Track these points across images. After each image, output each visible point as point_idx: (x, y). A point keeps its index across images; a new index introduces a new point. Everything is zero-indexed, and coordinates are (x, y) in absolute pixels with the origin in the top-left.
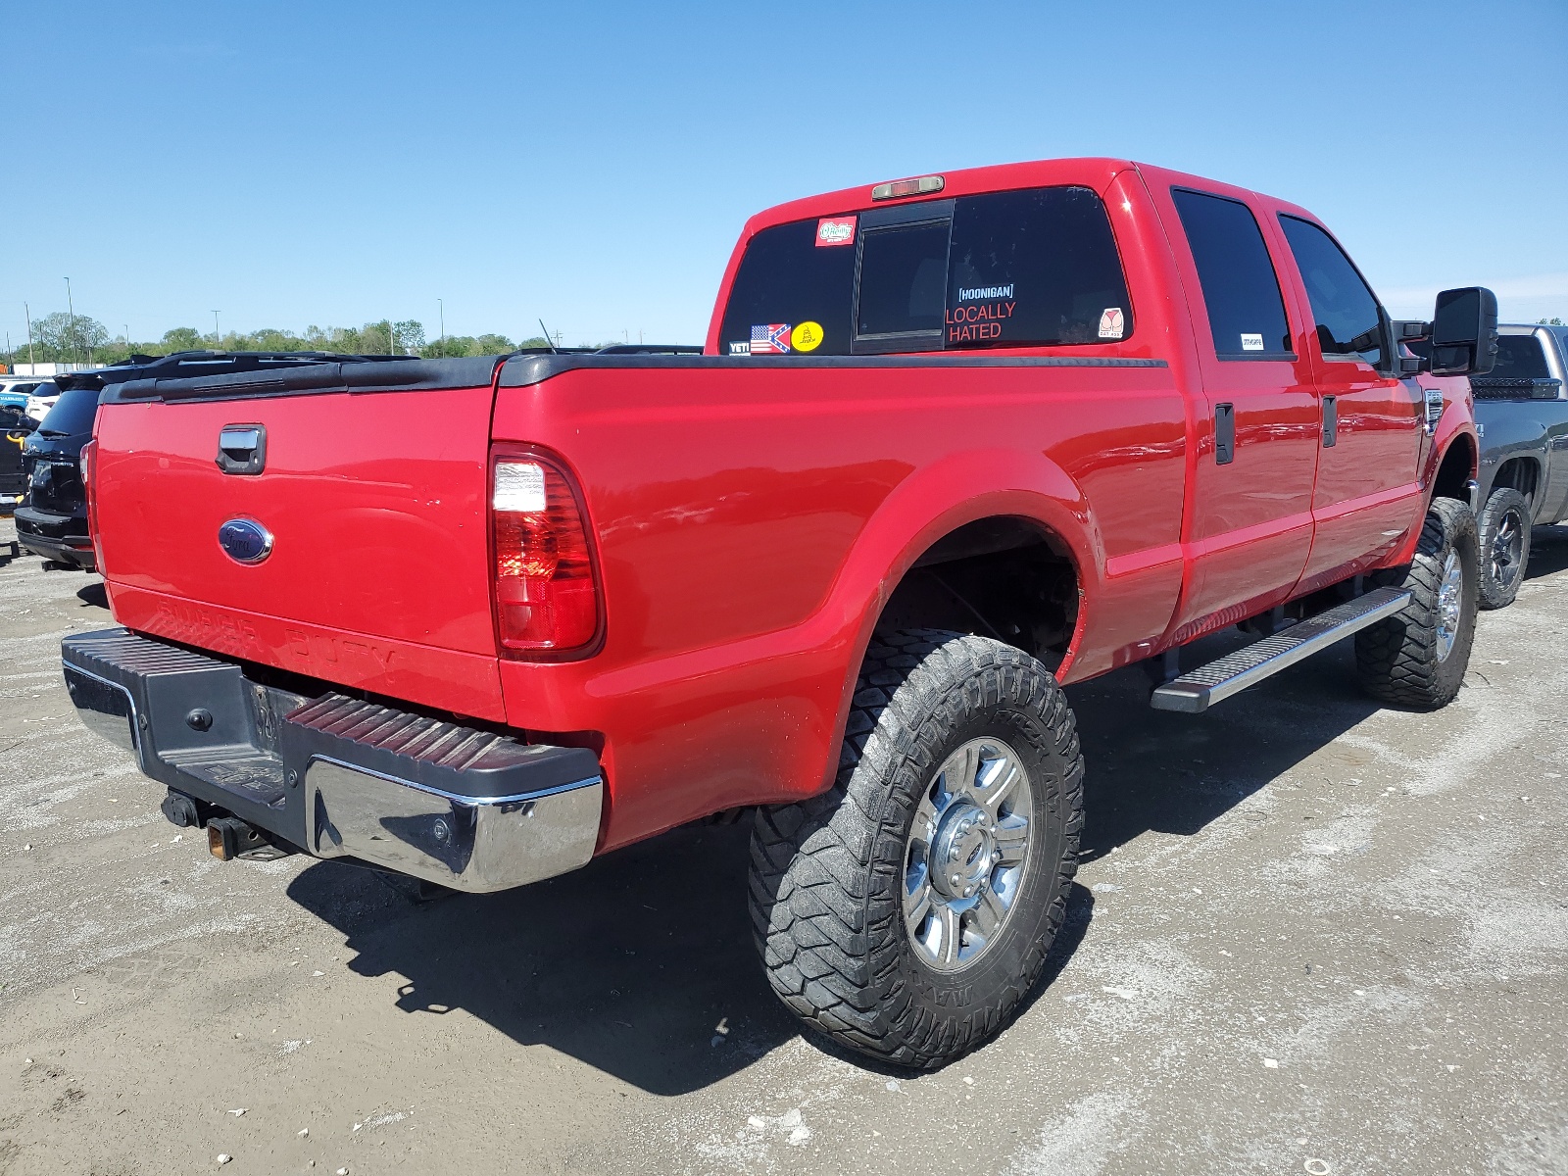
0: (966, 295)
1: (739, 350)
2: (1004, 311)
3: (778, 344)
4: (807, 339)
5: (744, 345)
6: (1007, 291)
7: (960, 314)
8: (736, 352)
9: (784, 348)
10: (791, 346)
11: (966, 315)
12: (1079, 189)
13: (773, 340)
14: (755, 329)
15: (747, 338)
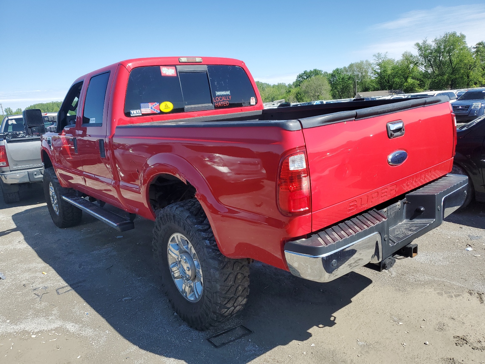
0: (218, 93)
1: (135, 113)
2: (229, 98)
3: (154, 110)
4: (167, 107)
5: (138, 111)
6: (228, 93)
7: (217, 99)
8: (134, 114)
9: (157, 111)
10: (160, 110)
11: (219, 99)
12: (238, 67)
13: (152, 108)
14: (142, 105)
15: (139, 108)
